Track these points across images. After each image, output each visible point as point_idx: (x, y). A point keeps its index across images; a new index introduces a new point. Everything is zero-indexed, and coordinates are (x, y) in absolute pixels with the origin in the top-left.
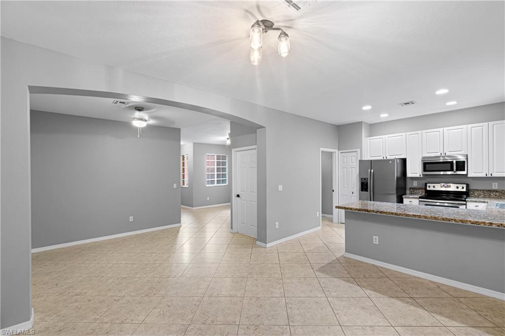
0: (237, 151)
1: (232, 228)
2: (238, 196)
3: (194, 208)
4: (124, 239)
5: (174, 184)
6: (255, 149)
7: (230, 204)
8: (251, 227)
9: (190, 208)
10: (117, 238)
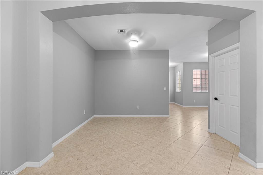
0: (215, 57)
1: (209, 128)
2: (216, 99)
3: (184, 106)
4: (133, 119)
5: (164, 88)
6: (238, 48)
7: (207, 106)
8: (231, 132)
9: (181, 105)
10: (130, 117)
